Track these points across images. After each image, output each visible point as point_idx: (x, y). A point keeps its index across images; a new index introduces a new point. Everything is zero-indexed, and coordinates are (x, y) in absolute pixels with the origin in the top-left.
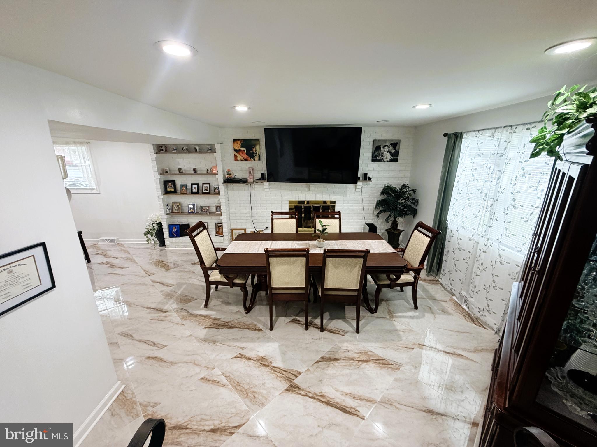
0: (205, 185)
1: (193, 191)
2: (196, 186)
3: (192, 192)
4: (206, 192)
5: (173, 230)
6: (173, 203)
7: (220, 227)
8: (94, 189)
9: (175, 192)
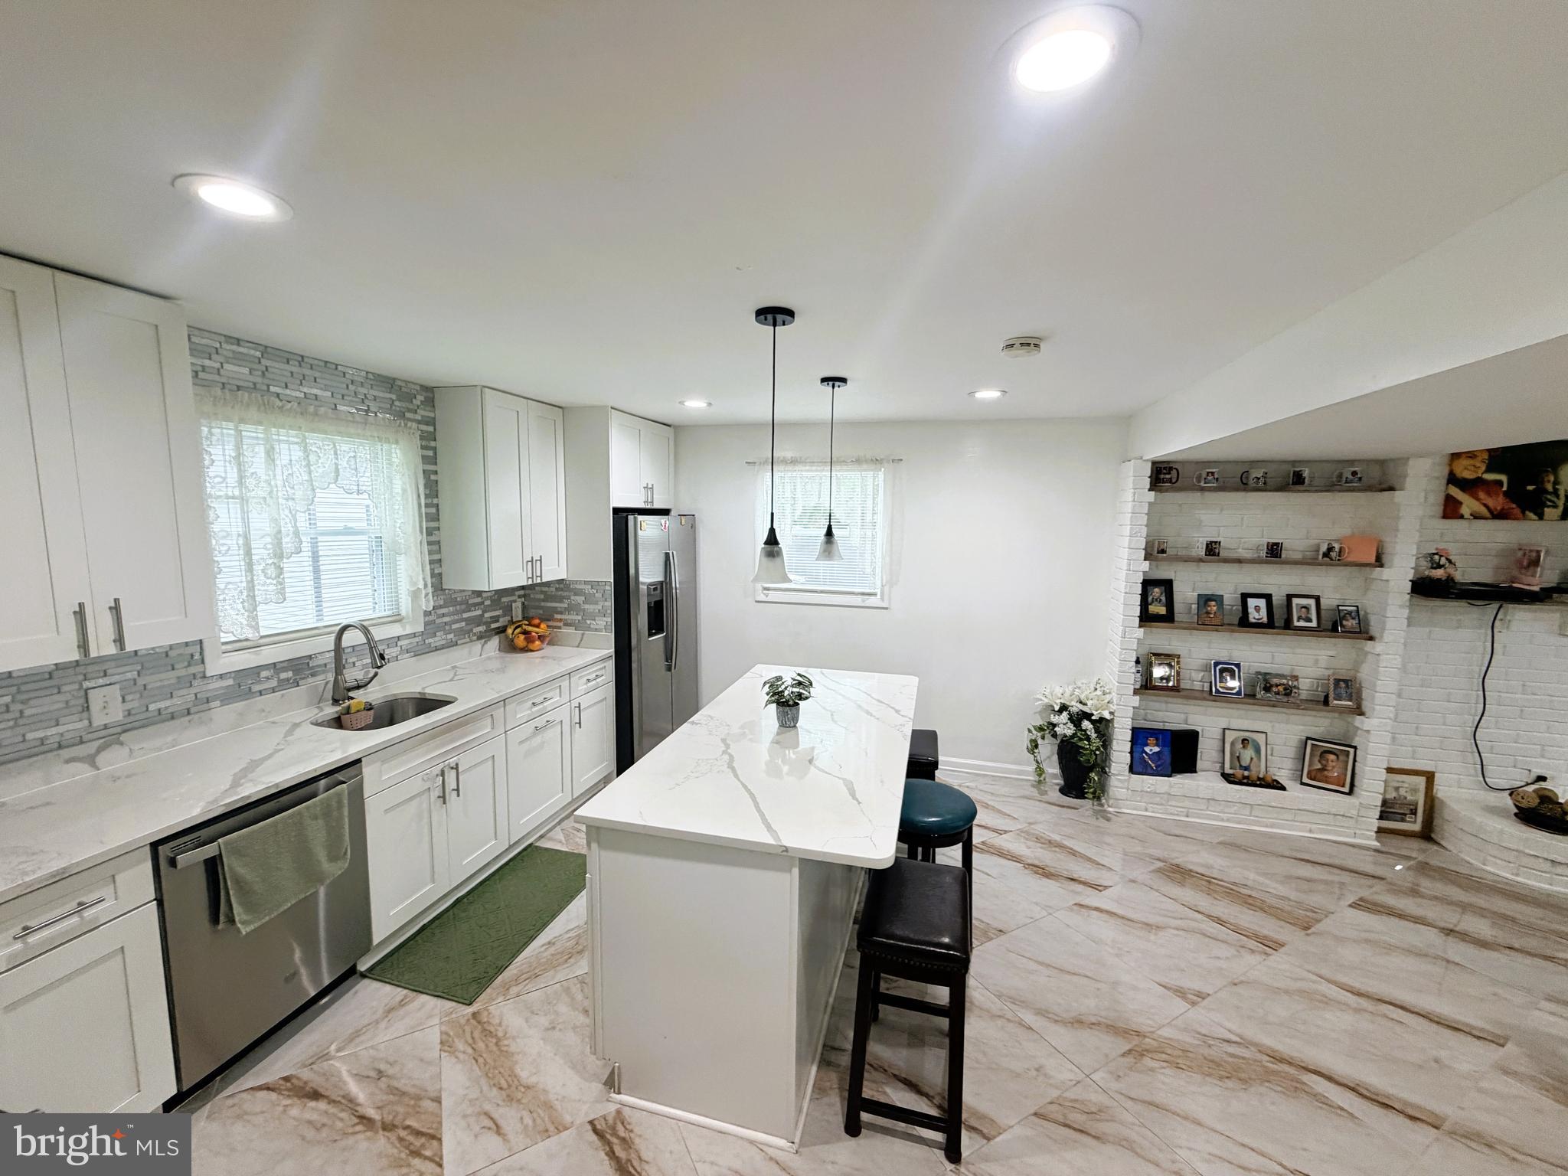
0: (1295, 601)
1: (1252, 620)
2: (1262, 603)
3: (1244, 622)
4: (1302, 624)
5: (1147, 749)
6: (1154, 654)
7: (1332, 757)
8: (875, 594)
9: (1169, 618)
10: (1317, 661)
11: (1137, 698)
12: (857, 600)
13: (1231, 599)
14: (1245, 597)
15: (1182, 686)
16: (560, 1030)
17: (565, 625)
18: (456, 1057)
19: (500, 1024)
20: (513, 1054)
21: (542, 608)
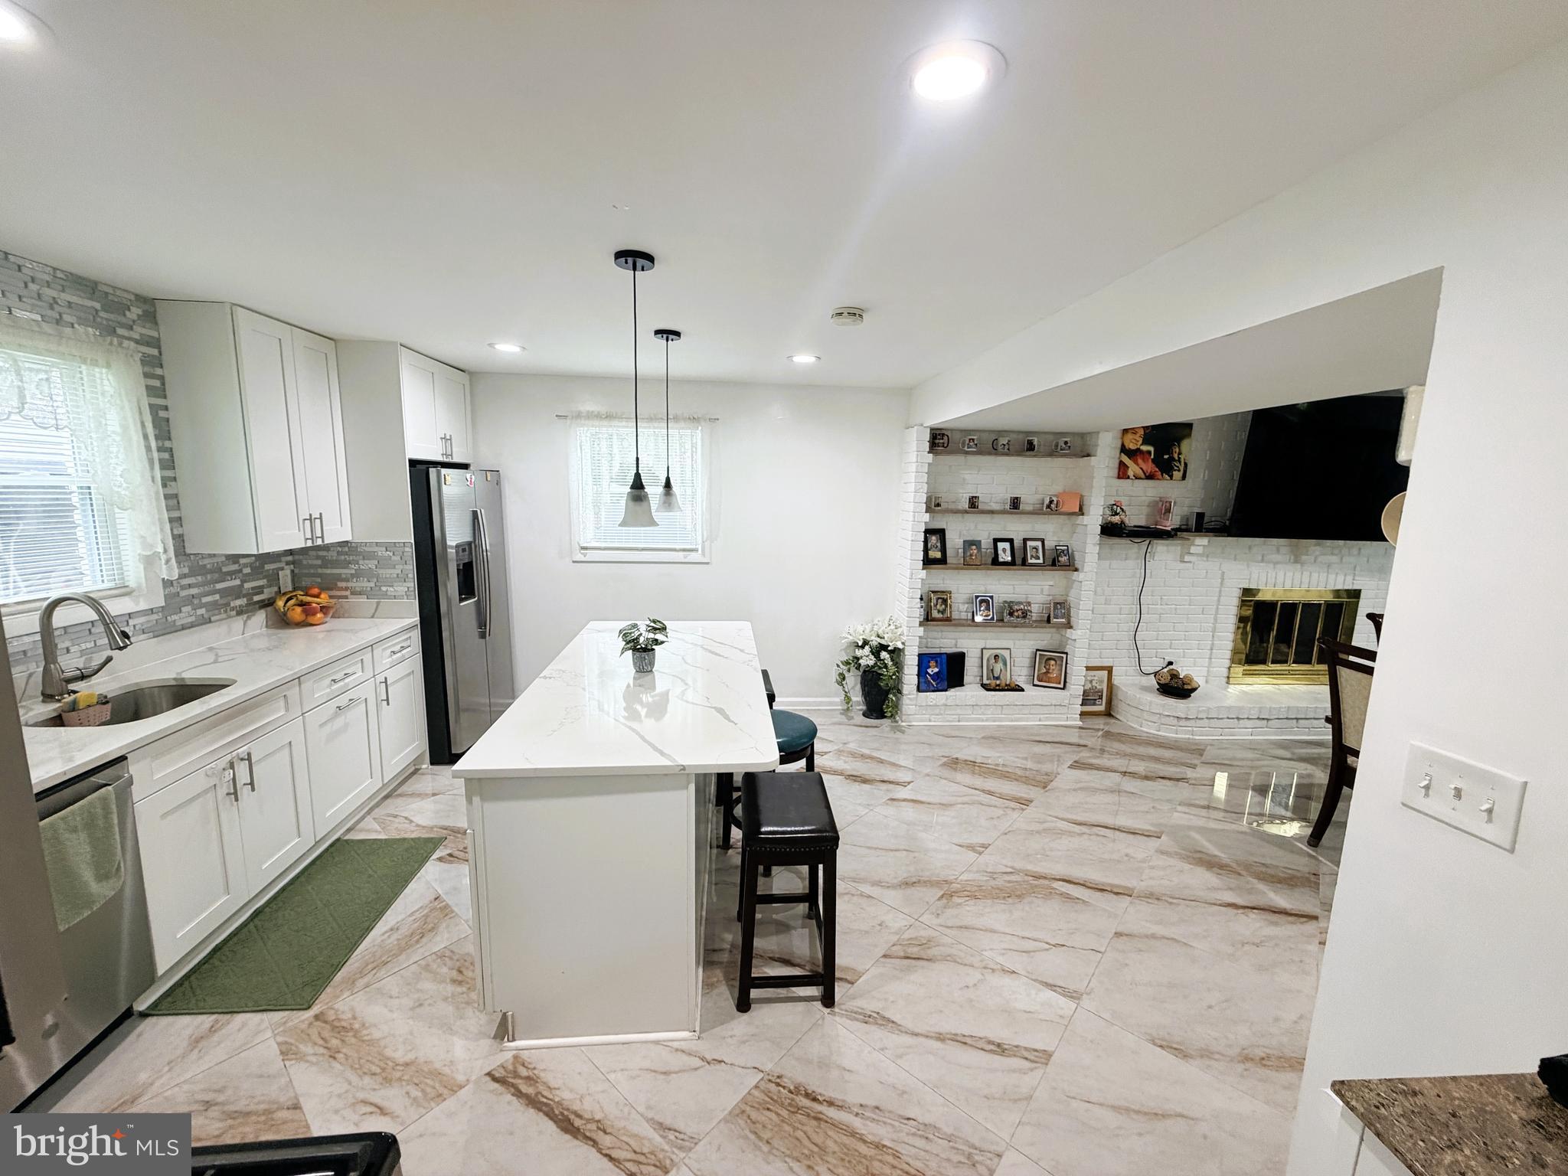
0: (1029, 543)
1: (1001, 560)
2: (1007, 545)
3: (995, 562)
4: (1034, 561)
5: (929, 671)
6: (933, 592)
7: (1053, 662)
8: (696, 550)
9: (943, 561)
10: (1042, 590)
11: (922, 629)
12: (680, 556)
13: (986, 543)
14: (996, 541)
15: (953, 617)
16: (430, 1005)
17: (352, 593)
18: (307, 1061)
19: (354, 1018)
20: (378, 1040)
21: (320, 575)
